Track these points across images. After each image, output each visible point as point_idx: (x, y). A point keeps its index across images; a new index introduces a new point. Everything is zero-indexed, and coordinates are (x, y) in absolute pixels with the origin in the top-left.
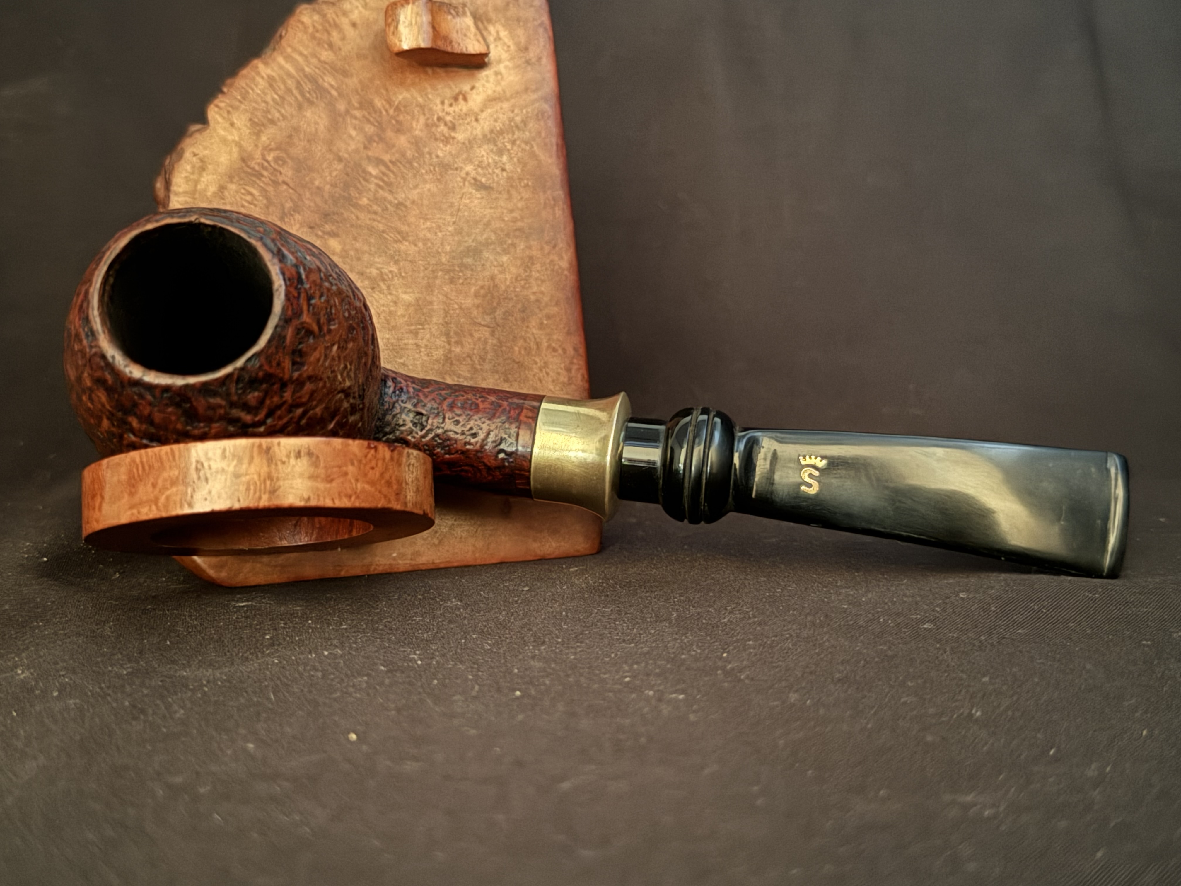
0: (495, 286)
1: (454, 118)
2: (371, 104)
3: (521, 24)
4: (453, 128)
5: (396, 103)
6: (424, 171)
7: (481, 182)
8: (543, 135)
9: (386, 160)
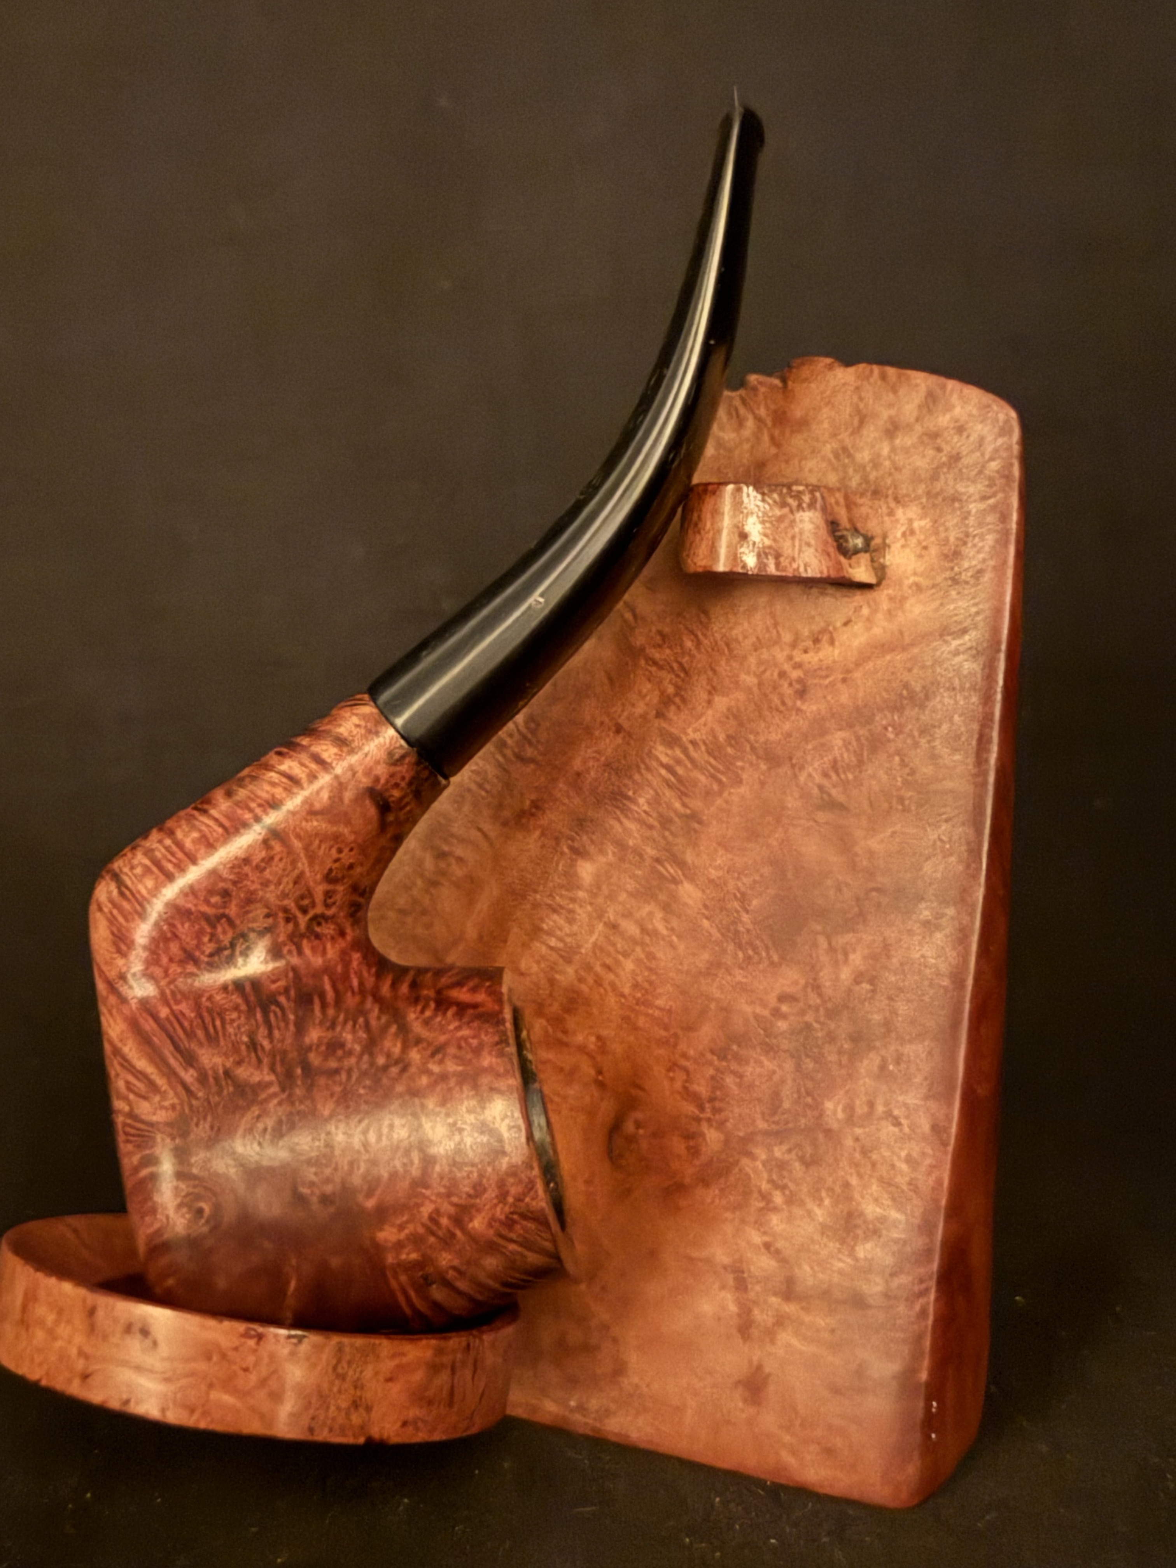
0: (817, 988)
1: (805, 675)
2: (679, 640)
3: (957, 505)
4: (802, 693)
6: (740, 764)
7: (829, 795)
8: (956, 718)
9: (684, 739)
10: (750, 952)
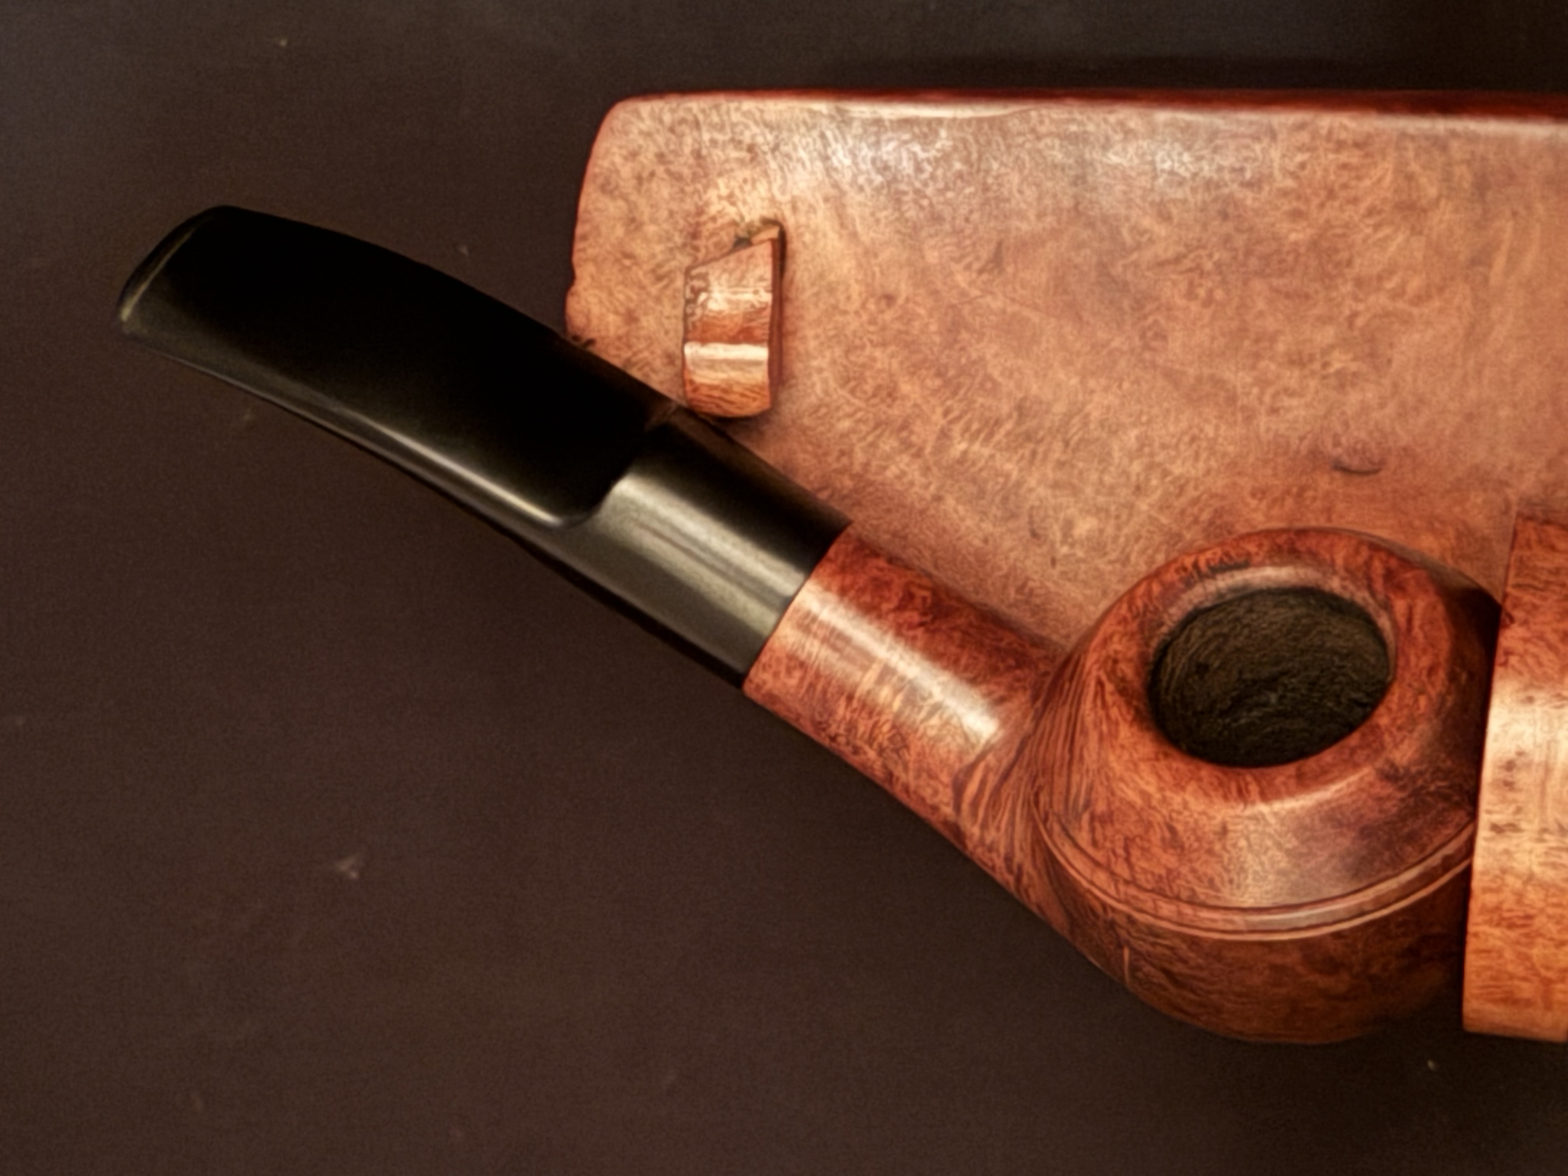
0: (1178, 259)
1: (872, 296)
2: (844, 435)
3: (704, 152)
4: (890, 299)
5: (842, 392)
6: (963, 361)
7: (988, 262)
8: (906, 137)
9: (942, 422)
10: (1150, 334)
